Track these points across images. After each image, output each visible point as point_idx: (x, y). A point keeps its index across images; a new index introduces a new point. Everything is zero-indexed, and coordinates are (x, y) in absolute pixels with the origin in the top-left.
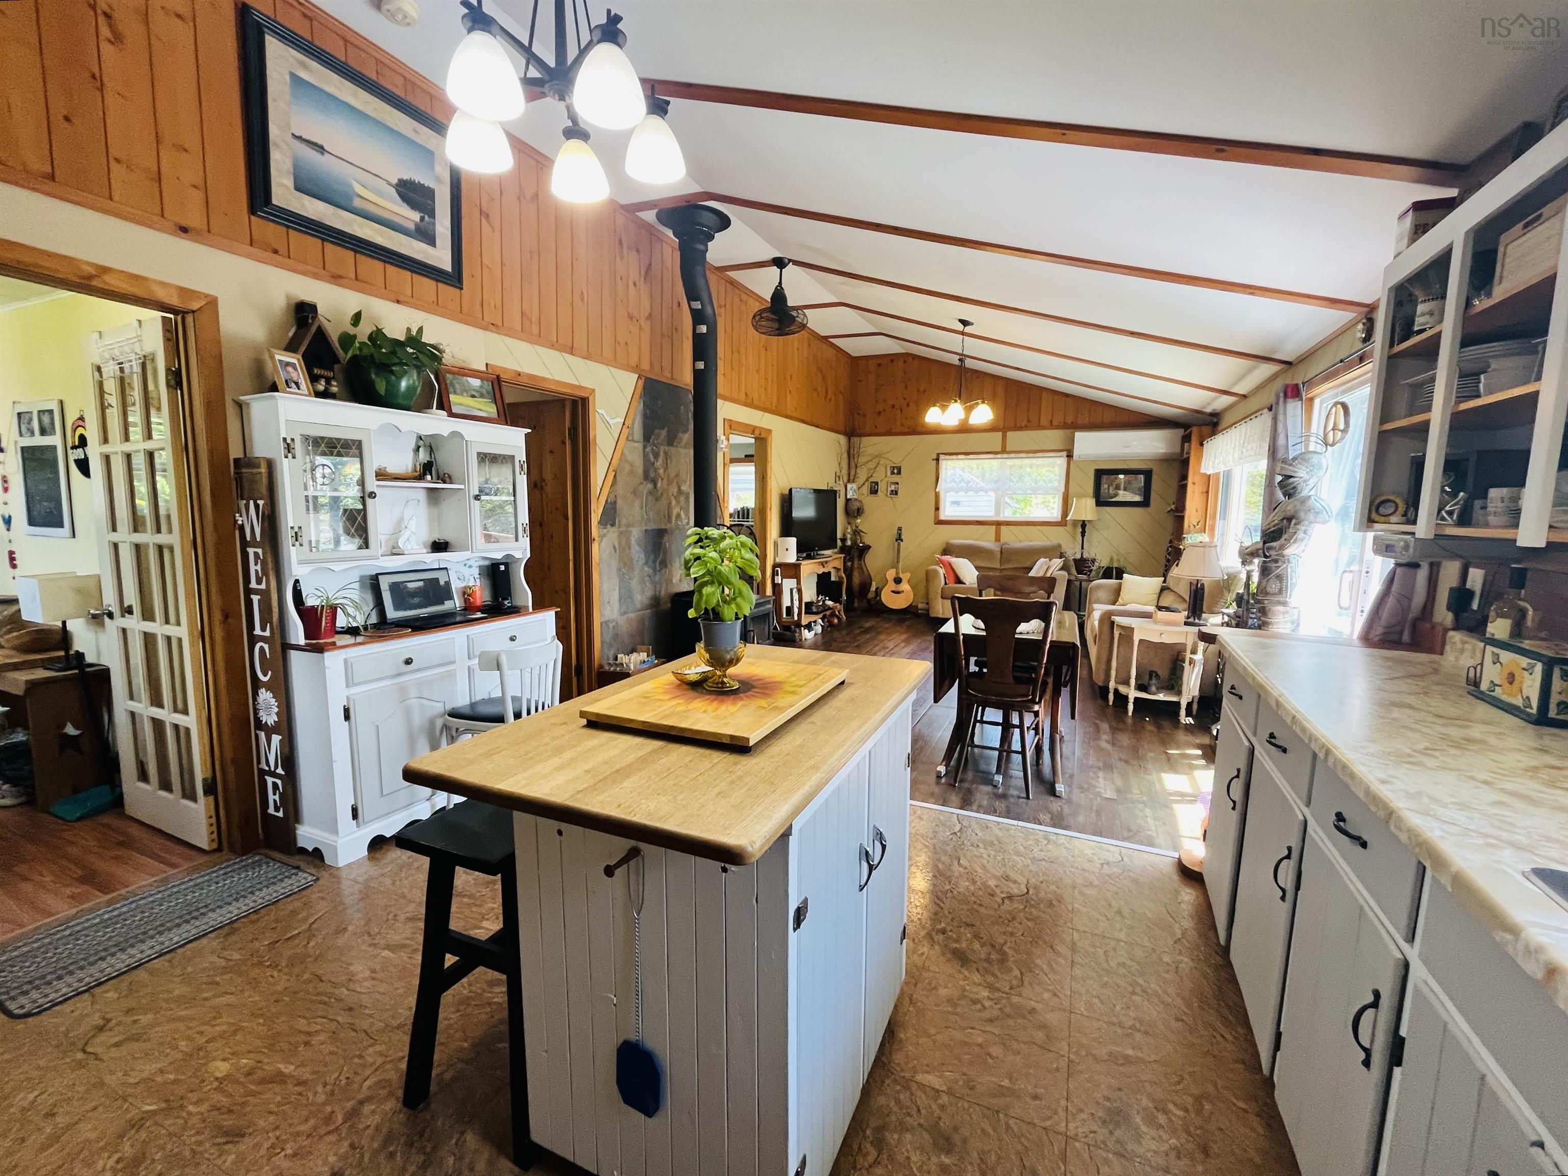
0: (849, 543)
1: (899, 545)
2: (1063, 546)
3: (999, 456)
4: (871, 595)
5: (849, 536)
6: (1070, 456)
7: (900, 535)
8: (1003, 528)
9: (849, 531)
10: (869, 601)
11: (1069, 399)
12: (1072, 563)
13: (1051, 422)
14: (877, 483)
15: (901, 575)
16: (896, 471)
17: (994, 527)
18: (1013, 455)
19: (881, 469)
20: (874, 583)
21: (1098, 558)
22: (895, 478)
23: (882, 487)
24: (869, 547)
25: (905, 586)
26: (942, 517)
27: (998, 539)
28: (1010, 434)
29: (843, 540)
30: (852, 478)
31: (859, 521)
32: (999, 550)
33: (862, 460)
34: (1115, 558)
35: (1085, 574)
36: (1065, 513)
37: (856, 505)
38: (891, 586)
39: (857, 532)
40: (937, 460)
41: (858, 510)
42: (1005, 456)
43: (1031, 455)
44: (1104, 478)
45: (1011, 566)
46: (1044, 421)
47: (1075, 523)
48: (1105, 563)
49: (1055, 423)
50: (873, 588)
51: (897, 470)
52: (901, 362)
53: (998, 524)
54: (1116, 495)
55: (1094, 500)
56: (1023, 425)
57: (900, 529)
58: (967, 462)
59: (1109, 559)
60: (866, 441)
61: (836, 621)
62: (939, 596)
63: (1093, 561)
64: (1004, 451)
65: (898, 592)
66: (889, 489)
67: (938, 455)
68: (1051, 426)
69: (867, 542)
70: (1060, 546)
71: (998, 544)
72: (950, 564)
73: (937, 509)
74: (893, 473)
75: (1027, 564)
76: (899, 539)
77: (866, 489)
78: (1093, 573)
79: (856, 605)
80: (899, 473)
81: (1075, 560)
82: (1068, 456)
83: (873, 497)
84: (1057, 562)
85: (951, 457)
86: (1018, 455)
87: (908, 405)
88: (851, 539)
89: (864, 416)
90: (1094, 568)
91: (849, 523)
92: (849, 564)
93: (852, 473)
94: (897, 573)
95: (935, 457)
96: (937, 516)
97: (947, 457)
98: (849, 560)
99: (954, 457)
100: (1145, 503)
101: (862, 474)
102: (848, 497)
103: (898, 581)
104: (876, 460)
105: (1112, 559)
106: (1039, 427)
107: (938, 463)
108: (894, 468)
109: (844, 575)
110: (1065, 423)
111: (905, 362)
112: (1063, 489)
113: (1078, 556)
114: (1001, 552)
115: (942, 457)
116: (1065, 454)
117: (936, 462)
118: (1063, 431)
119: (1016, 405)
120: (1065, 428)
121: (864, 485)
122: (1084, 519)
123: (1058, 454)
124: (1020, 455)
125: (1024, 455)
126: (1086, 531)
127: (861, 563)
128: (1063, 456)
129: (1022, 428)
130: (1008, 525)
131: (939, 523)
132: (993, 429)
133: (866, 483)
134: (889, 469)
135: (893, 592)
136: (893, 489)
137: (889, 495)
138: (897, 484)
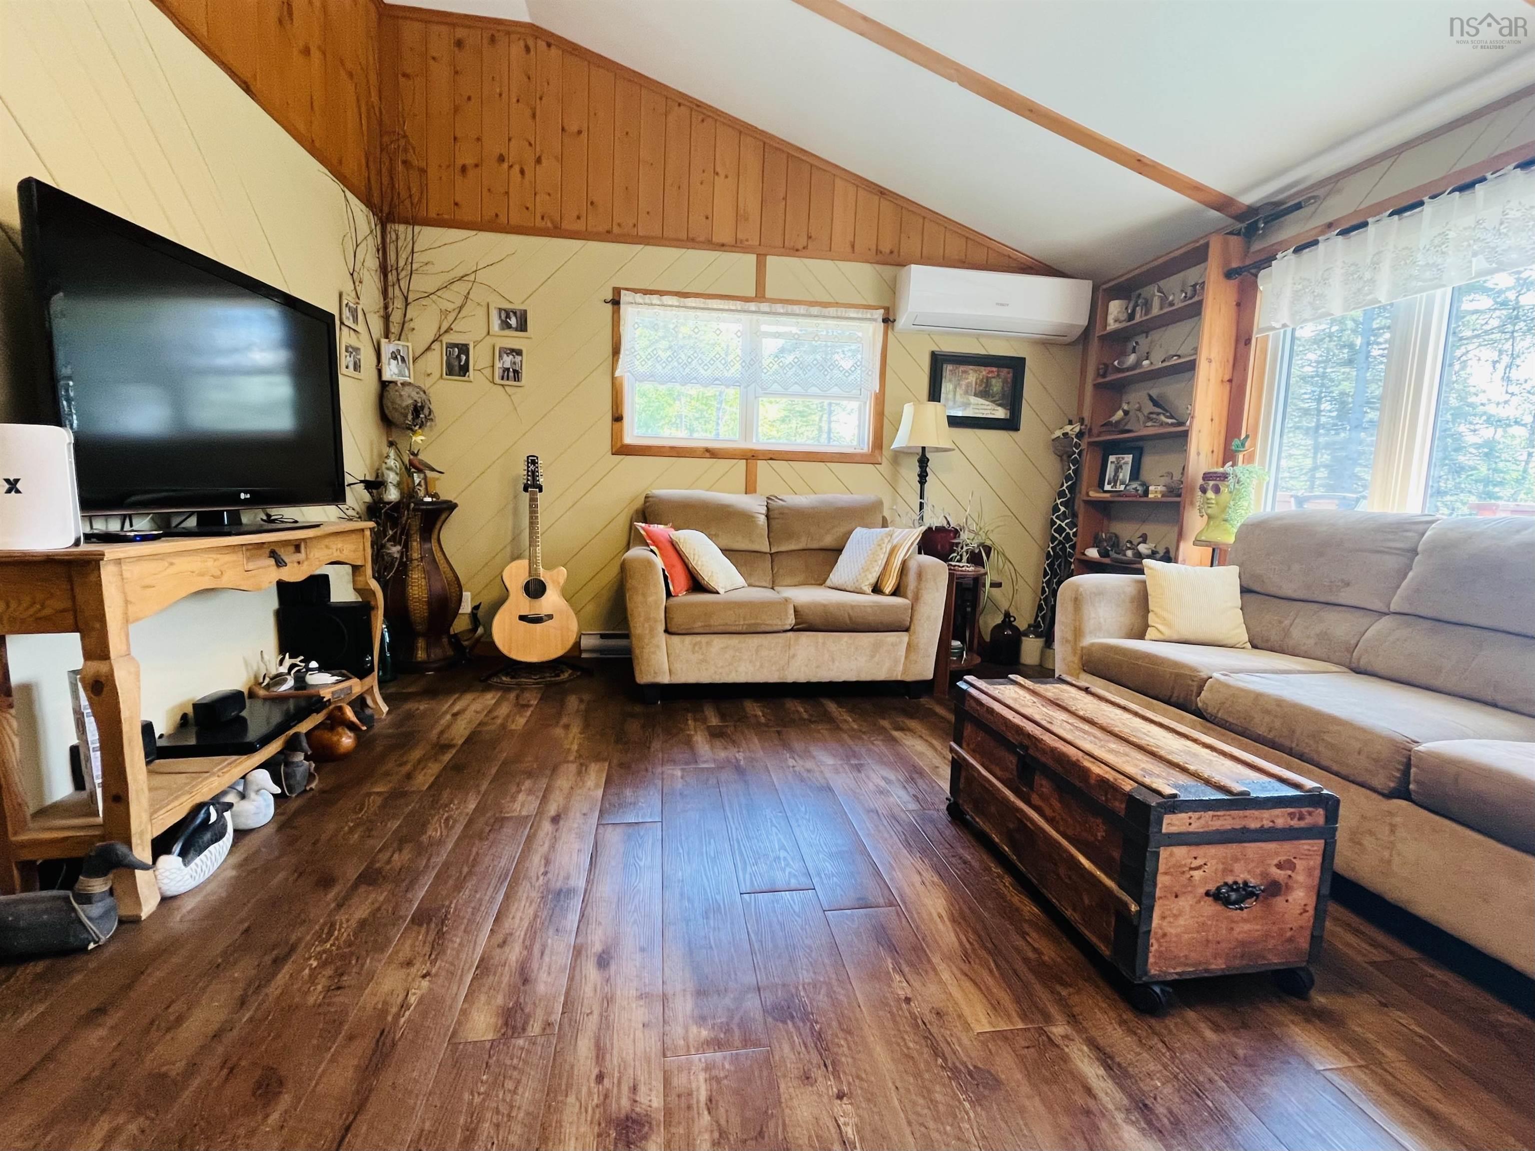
0: (392, 495)
1: (533, 500)
3: (752, 306)
4: (460, 625)
5: (392, 478)
7: (534, 474)
8: (762, 466)
9: (391, 462)
10: (455, 640)
11: (884, 203)
13: (852, 247)
14: (464, 349)
15: (544, 575)
16: (513, 321)
17: (741, 462)
18: (779, 308)
19: (473, 315)
20: (467, 596)
22: (513, 340)
23: (478, 358)
24: (451, 507)
25: (552, 601)
26: (630, 438)
27: (754, 488)
28: (771, 261)
29: (374, 485)
30: (395, 329)
31: (418, 439)
32: (764, 510)
33: (420, 284)
36: (880, 436)
37: (408, 398)
38: (519, 602)
39: (414, 466)
40: (616, 303)
41: (417, 410)
42: (764, 307)
43: (815, 310)
44: (949, 371)
45: (793, 547)
46: (840, 242)
47: (896, 455)
49: (859, 249)
50: (466, 607)
51: (517, 319)
52: (517, 48)
53: (751, 457)
54: (966, 407)
56: (799, 246)
57: (532, 461)
58: (682, 313)
60: (428, 235)
61: (347, 740)
62: (662, 627)
64: (760, 296)
65: (537, 620)
66: (499, 365)
67: (617, 291)
68: (853, 253)
69: (446, 491)
70: (881, 503)
71: (757, 499)
72: (673, 544)
73: (618, 418)
74: (506, 325)
75: (828, 541)
76: (532, 485)
77: (435, 361)
79: (421, 655)
80: (522, 326)
81: (928, 530)
82: (885, 320)
83: (454, 385)
85: (647, 298)
86: (790, 308)
87: (539, 161)
88: (398, 485)
89: (423, 172)
91: (391, 444)
92: (395, 550)
93: (396, 317)
94: (533, 570)
95: (610, 297)
96: (616, 434)
97: (639, 297)
98: (394, 540)
99: (655, 299)
100: (1011, 424)
101: (424, 323)
102: (386, 377)
103: (535, 589)
104: (461, 288)
106: (828, 252)
107: (616, 312)
108: (508, 313)
109: (374, 585)
110: (878, 251)
111: (527, 48)
112: (875, 388)
114: (768, 516)
115: (625, 297)
116: (879, 314)
117: (609, 307)
118: (878, 267)
119: (785, 199)
120: (878, 263)
121: (429, 349)
122: (924, 448)
123: (869, 314)
124: (796, 309)
125: (802, 309)
126: (928, 469)
127: (427, 546)
128: (875, 320)
129: (797, 250)
130: (771, 459)
131: (623, 450)
132: (737, 246)
133: (436, 346)
134: (494, 315)
135: (522, 618)
136: (507, 365)
137: (497, 380)
138: (519, 353)
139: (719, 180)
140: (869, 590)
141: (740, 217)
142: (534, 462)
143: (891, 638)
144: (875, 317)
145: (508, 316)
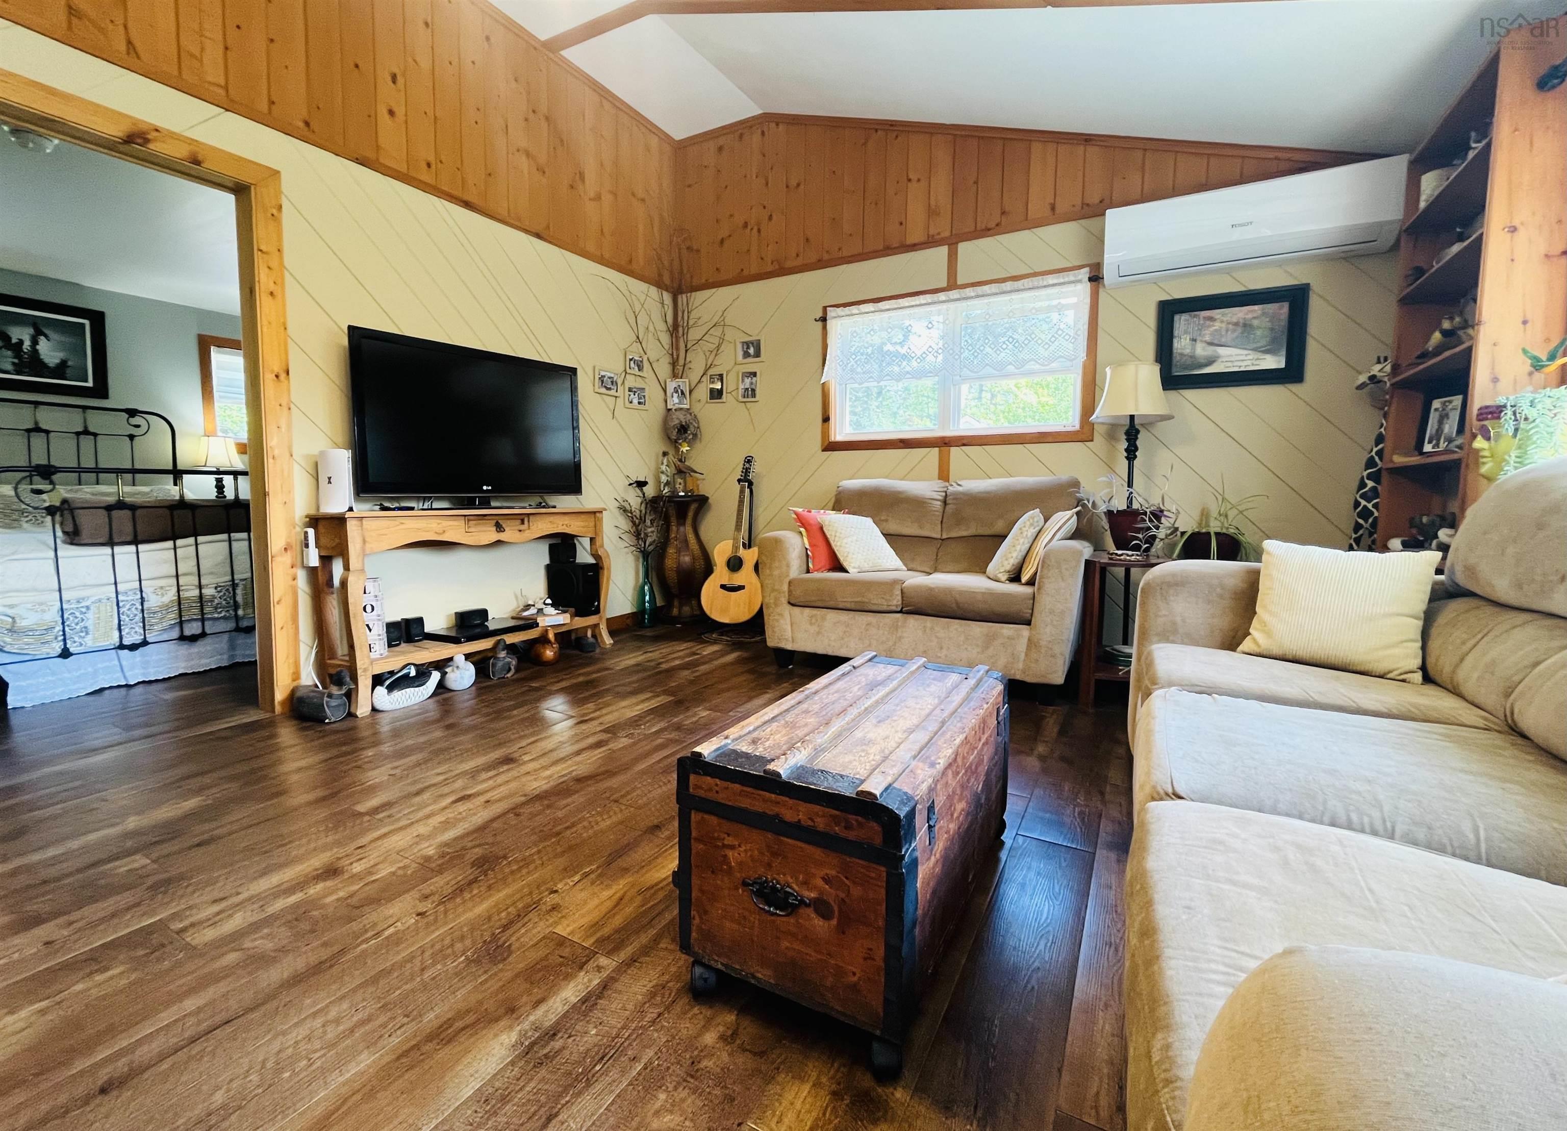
0: (663, 490)
1: (744, 493)
2: (1083, 484)
3: (942, 296)
5: (663, 479)
6: (1096, 279)
7: (748, 471)
8: (954, 451)
9: (664, 467)
11: (1093, 151)
12: (1105, 523)
13: (1053, 208)
14: (721, 378)
15: (741, 554)
16: (751, 351)
17: (936, 450)
18: (969, 292)
19: (727, 349)
21: (1170, 506)
22: (751, 365)
24: (708, 500)
25: (748, 576)
26: (834, 436)
27: (944, 474)
28: (963, 247)
29: (642, 484)
30: (678, 370)
31: (685, 450)
32: (940, 496)
33: (694, 334)
34: (1214, 514)
35: (1137, 548)
36: (1088, 407)
37: (682, 419)
38: (723, 575)
39: (682, 471)
40: (824, 319)
41: (684, 428)
42: (954, 294)
43: (1008, 285)
44: (1182, 322)
45: (965, 533)
46: (1037, 207)
47: (1112, 429)
48: (1188, 524)
49: (1061, 208)
51: (752, 349)
52: (757, 137)
53: (944, 443)
54: (1210, 362)
55: (1157, 368)
56: (992, 224)
57: (749, 461)
58: (877, 316)
59: (1196, 515)
63: (1158, 515)
64: (952, 285)
65: (734, 589)
66: (741, 386)
67: (825, 308)
68: (1054, 216)
70: (1076, 484)
71: (938, 485)
72: (821, 528)
73: (826, 419)
74: (746, 355)
75: (999, 527)
78: (1158, 545)
79: (676, 611)
80: (758, 354)
81: (1109, 513)
82: (1090, 279)
84: (1065, 519)
85: (847, 310)
86: (980, 290)
87: (770, 218)
89: (698, 251)
90: (1161, 533)
91: (665, 454)
93: (680, 361)
94: (736, 548)
95: (819, 314)
96: (825, 433)
97: (840, 311)
99: (855, 309)
100: (1290, 375)
101: (697, 362)
103: (735, 564)
104: (717, 332)
105: (1205, 515)
106: (1028, 223)
107: (825, 328)
108: (747, 344)
110: (1085, 205)
111: (763, 133)
112: (1082, 355)
113: (1120, 504)
114: (945, 502)
115: (831, 312)
116: (1084, 273)
117: (820, 324)
118: (1083, 222)
119: (976, 183)
120: (1084, 218)
121: (699, 382)
122: (1132, 417)
123: (1070, 276)
124: (986, 289)
125: (994, 288)
126: (1138, 443)
127: (682, 529)
128: (1080, 281)
129: (989, 230)
130: (964, 445)
131: (831, 447)
132: (930, 242)
133: (704, 379)
134: (739, 346)
135: (723, 587)
136: (747, 386)
137: (741, 399)
138: (755, 374)
139: (913, 186)
140: (1004, 577)
141: (932, 212)
142: (749, 462)
143: (1007, 630)
144: (1080, 277)
145: (748, 348)
